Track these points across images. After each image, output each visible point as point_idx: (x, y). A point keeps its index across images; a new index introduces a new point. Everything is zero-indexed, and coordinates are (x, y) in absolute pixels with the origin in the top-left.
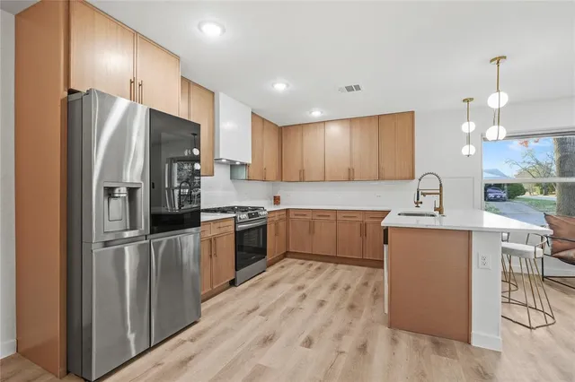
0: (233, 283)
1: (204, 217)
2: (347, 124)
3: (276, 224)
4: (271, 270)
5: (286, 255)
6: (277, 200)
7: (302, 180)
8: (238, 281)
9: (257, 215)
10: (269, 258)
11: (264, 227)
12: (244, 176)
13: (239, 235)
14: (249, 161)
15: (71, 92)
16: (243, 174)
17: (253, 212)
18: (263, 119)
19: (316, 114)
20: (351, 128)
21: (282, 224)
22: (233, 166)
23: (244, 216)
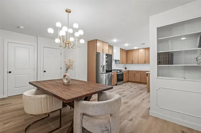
0: (116, 85)
1: (113, 71)
2: (144, 49)
3: (126, 74)
4: (124, 84)
5: (128, 81)
6: (126, 68)
7: (132, 63)
8: (117, 85)
9: (121, 71)
10: (124, 81)
11: (123, 74)
12: (118, 63)
13: (118, 75)
14: (119, 60)
15: (97, 53)
16: (118, 62)
17: (120, 71)
18: (123, 49)
19: (136, 48)
20: (145, 51)
21: (127, 74)
22: (116, 61)
23: (119, 71)
